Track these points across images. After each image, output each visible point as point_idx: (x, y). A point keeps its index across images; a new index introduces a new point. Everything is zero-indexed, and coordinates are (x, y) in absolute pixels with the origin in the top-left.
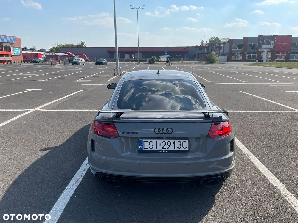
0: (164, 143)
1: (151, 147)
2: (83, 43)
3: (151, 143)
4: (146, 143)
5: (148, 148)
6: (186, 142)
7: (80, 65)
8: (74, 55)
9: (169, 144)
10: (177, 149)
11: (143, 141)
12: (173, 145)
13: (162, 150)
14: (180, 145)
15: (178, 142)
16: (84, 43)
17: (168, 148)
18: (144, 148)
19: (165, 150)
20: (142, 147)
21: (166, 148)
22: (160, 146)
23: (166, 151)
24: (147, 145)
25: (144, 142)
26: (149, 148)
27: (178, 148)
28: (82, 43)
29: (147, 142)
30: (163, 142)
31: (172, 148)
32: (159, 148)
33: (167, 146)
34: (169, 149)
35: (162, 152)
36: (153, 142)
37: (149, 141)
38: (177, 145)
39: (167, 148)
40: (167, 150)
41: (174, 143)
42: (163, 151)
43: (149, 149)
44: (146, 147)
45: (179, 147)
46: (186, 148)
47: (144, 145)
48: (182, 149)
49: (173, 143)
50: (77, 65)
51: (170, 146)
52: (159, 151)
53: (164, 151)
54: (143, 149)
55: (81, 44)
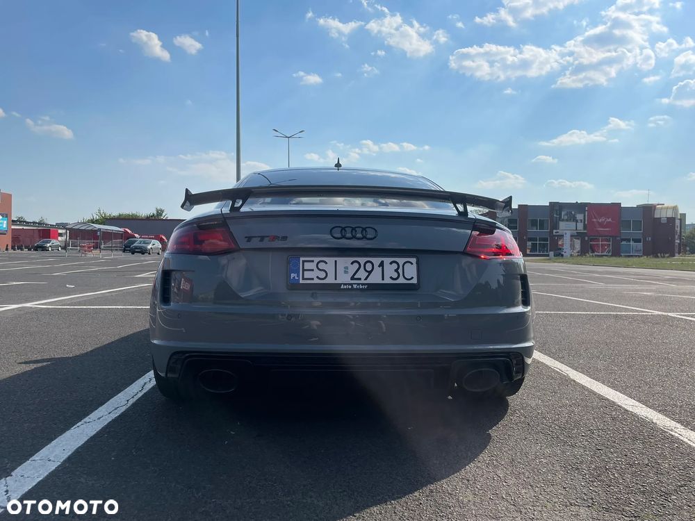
0: (356, 265)
1: (322, 275)
2: (160, 212)
3: (322, 266)
4: (307, 266)
5: (313, 279)
6: (412, 264)
7: (149, 254)
8: (136, 235)
9: (369, 267)
10: (388, 281)
11: (302, 259)
12: (378, 270)
13: (349, 284)
14: (396, 271)
15: (391, 263)
16: (162, 211)
17: (366, 279)
18: (303, 279)
19: (359, 284)
20: (298, 276)
21: (360, 279)
22: (346, 272)
23: (361, 287)
24: (313, 270)
25: (304, 262)
26: (318, 277)
27: (391, 278)
28: (158, 212)
29: (313, 261)
30: (352, 263)
31: (375, 278)
32: (344, 278)
33: (362, 274)
34: (370, 281)
35: (350, 287)
36: (326, 263)
37: (316, 260)
38: (390, 270)
39: (363, 278)
40: (363, 284)
41: (382, 264)
42: (351, 284)
43: (316, 281)
44: (307, 275)
45: (395, 275)
46: (412, 278)
47: (304, 270)
48: (401, 280)
49: (379, 266)
50: (143, 254)
51: (370, 273)
52: (342, 287)
53: (355, 286)
54: (301, 282)
55: (155, 213)
